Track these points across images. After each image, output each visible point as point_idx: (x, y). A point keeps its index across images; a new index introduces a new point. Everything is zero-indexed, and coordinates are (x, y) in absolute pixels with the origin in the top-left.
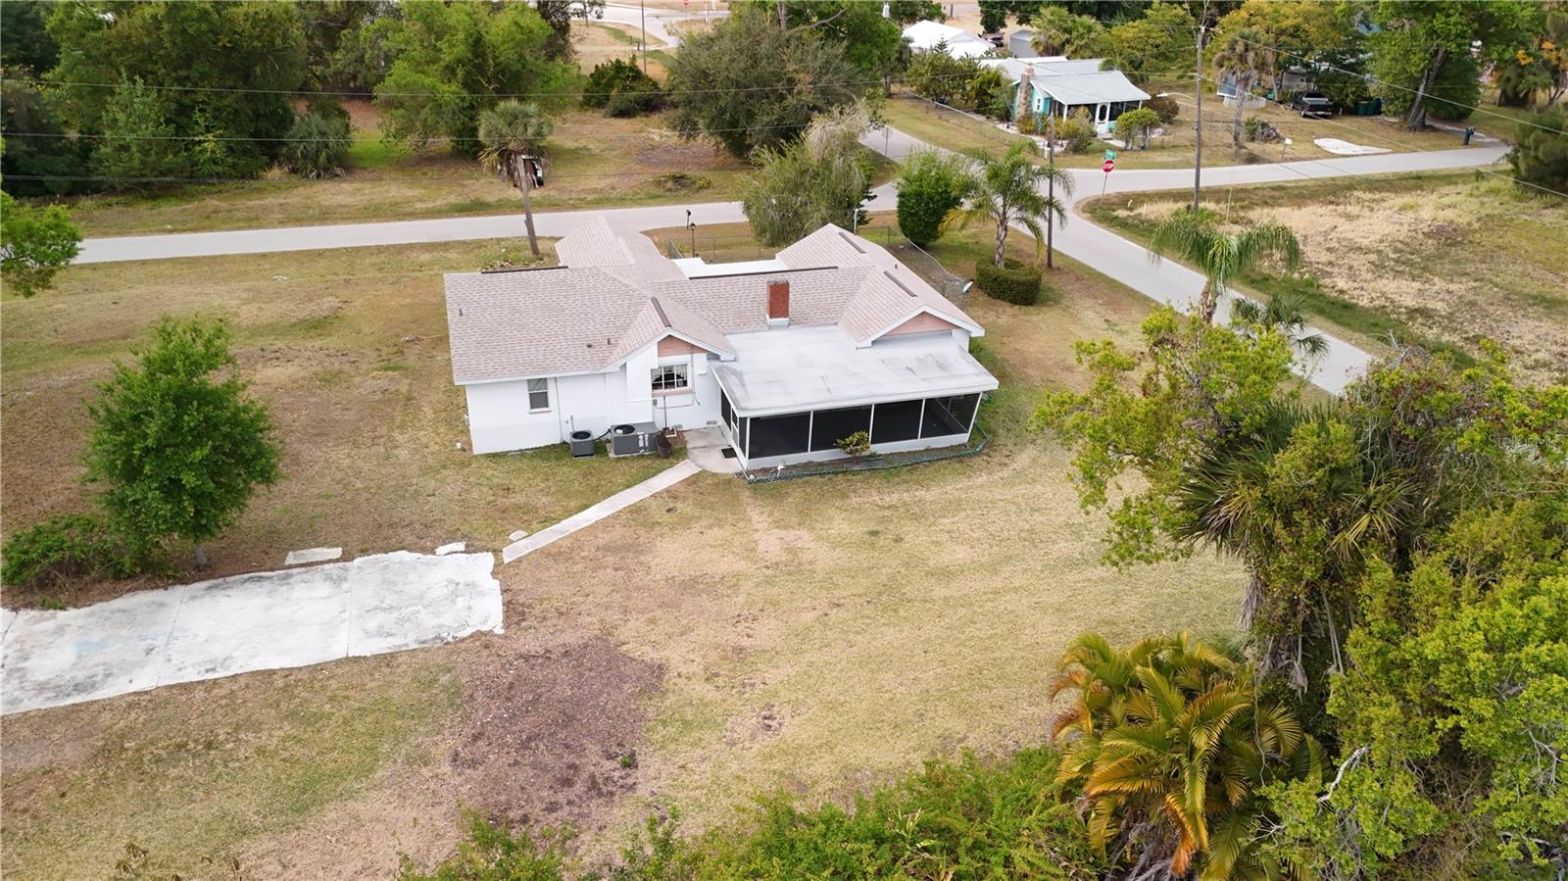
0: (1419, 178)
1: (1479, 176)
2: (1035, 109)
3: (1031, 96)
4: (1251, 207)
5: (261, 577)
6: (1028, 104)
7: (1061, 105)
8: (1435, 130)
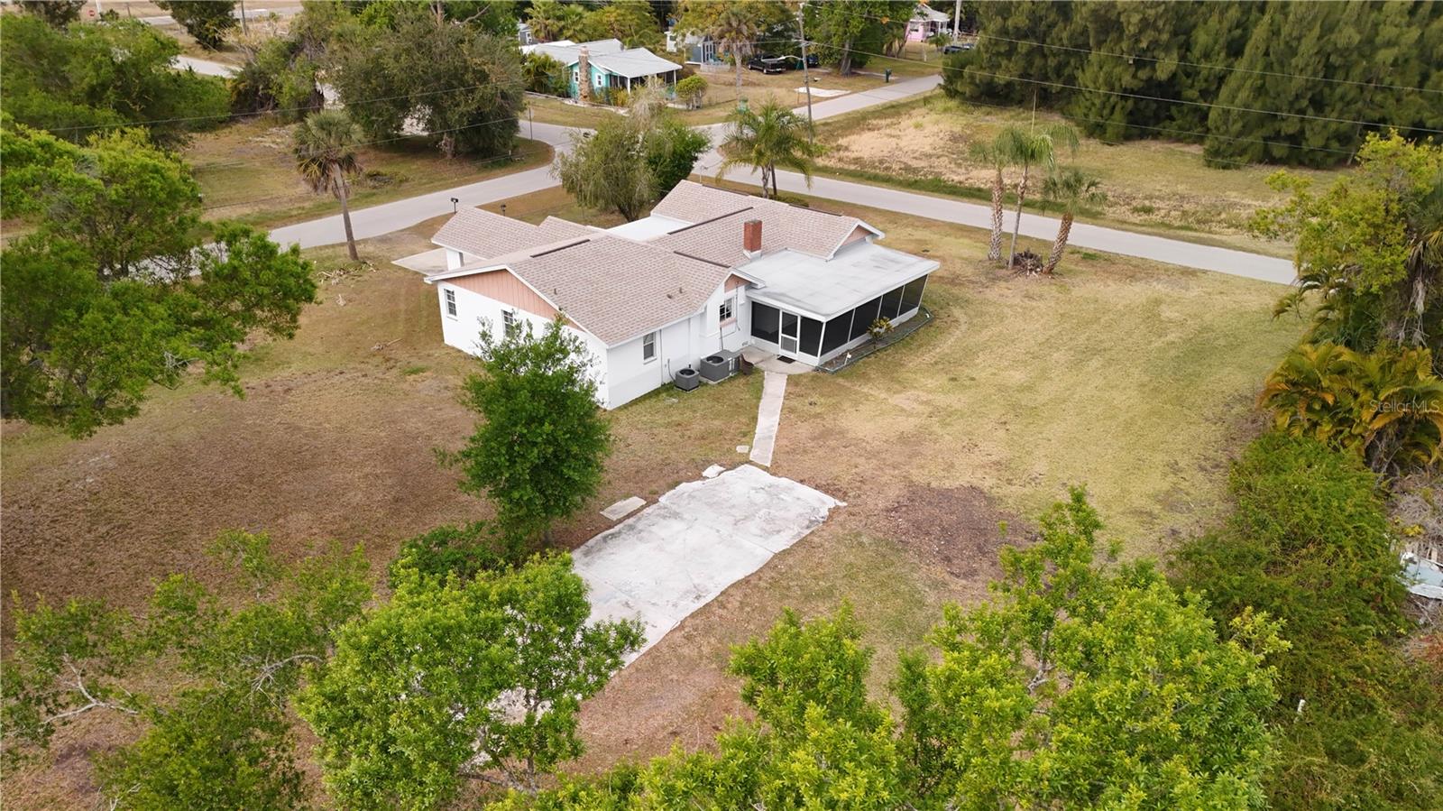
0: (893, 107)
1: (926, 100)
2: (596, 85)
3: (590, 74)
4: (836, 138)
5: (612, 534)
6: (589, 81)
7: (623, 79)
8: (859, 75)
